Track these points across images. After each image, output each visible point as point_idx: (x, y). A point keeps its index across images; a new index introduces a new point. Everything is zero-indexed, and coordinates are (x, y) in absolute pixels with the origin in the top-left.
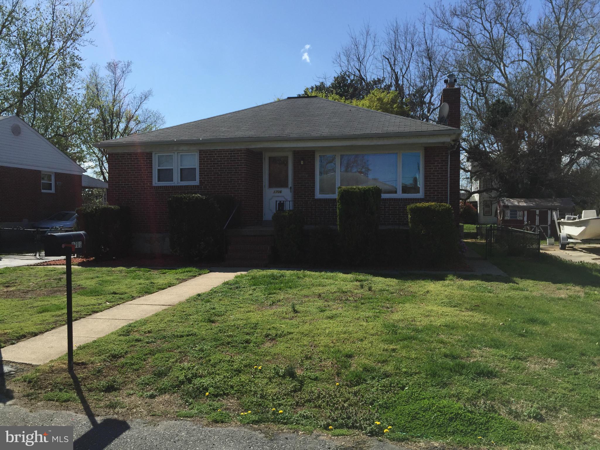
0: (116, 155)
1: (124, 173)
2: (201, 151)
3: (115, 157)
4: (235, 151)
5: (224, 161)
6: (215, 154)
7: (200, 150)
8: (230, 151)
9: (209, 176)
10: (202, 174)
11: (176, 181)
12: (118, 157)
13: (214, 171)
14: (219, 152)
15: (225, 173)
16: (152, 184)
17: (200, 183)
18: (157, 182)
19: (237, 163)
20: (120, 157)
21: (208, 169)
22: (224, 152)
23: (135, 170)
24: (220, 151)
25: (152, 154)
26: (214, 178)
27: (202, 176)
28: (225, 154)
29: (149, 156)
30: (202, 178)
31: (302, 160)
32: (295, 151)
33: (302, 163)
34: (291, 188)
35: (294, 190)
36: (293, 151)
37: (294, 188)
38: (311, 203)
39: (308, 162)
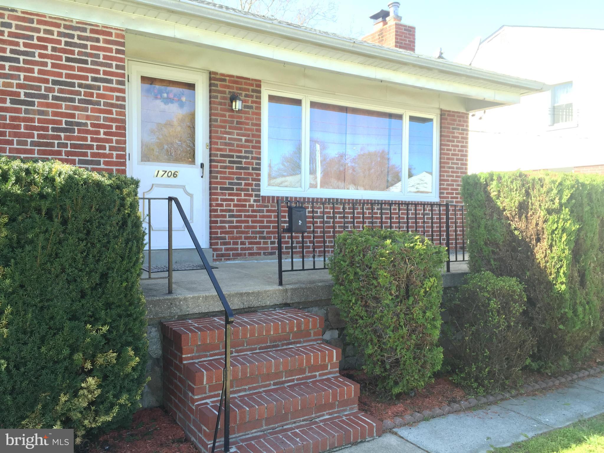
4: (84, 30)
8: (66, 27)
14: (18, 18)
15: (45, 96)
22: (39, 22)
24: (28, 17)
31: (233, 98)
32: (216, 73)
33: (238, 105)
34: (202, 166)
35: (211, 172)
36: (210, 73)
37: (211, 166)
38: (251, 206)
39: (245, 107)
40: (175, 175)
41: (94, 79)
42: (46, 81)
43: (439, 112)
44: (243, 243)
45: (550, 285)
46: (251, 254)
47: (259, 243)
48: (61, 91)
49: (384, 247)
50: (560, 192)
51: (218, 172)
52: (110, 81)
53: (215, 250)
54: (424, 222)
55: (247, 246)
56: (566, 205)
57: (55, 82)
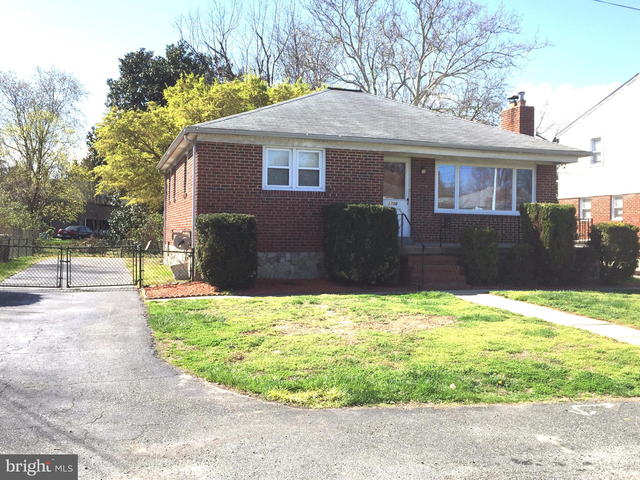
0: (211, 145)
1: (221, 170)
2: (328, 150)
3: (209, 148)
4: (370, 154)
5: (357, 164)
6: (347, 155)
7: (326, 149)
8: (365, 153)
9: (338, 181)
10: (330, 178)
11: (294, 185)
12: (214, 148)
13: (344, 175)
14: (351, 152)
15: (358, 179)
16: (261, 187)
17: (326, 189)
18: (267, 185)
19: (372, 168)
20: (217, 148)
21: (338, 172)
22: (357, 153)
23: (238, 168)
24: (353, 152)
25: (262, 148)
26: (345, 184)
27: (330, 180)
28: (359, 156)
29: (259, 150)
30: (330, 183)
31: (422, 168)
32: (414, 158)
33: (423, 172)
34: (408, 199)
35: (411, 202)
36: (412, 158)
37: (411, 200)
38: (430, 218)
39: (428, 172)
40: (396, 204)
41: (373, 171)
42: (359, 173)
43: (536, 166)
44: (425, 235)
45: (544, 247)
46: (430, 241)
47: (433, 235)
48: (363, 176)
49: (475, 230)
50: (547, 212)
51: (415, 202)
52: (378, 171)
53: (413, 238)
54: (498, 225)
55: (428, 236)
56: (549, 217)
57: (361, 173)
